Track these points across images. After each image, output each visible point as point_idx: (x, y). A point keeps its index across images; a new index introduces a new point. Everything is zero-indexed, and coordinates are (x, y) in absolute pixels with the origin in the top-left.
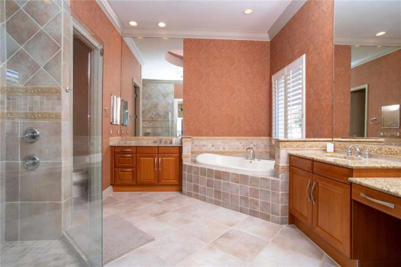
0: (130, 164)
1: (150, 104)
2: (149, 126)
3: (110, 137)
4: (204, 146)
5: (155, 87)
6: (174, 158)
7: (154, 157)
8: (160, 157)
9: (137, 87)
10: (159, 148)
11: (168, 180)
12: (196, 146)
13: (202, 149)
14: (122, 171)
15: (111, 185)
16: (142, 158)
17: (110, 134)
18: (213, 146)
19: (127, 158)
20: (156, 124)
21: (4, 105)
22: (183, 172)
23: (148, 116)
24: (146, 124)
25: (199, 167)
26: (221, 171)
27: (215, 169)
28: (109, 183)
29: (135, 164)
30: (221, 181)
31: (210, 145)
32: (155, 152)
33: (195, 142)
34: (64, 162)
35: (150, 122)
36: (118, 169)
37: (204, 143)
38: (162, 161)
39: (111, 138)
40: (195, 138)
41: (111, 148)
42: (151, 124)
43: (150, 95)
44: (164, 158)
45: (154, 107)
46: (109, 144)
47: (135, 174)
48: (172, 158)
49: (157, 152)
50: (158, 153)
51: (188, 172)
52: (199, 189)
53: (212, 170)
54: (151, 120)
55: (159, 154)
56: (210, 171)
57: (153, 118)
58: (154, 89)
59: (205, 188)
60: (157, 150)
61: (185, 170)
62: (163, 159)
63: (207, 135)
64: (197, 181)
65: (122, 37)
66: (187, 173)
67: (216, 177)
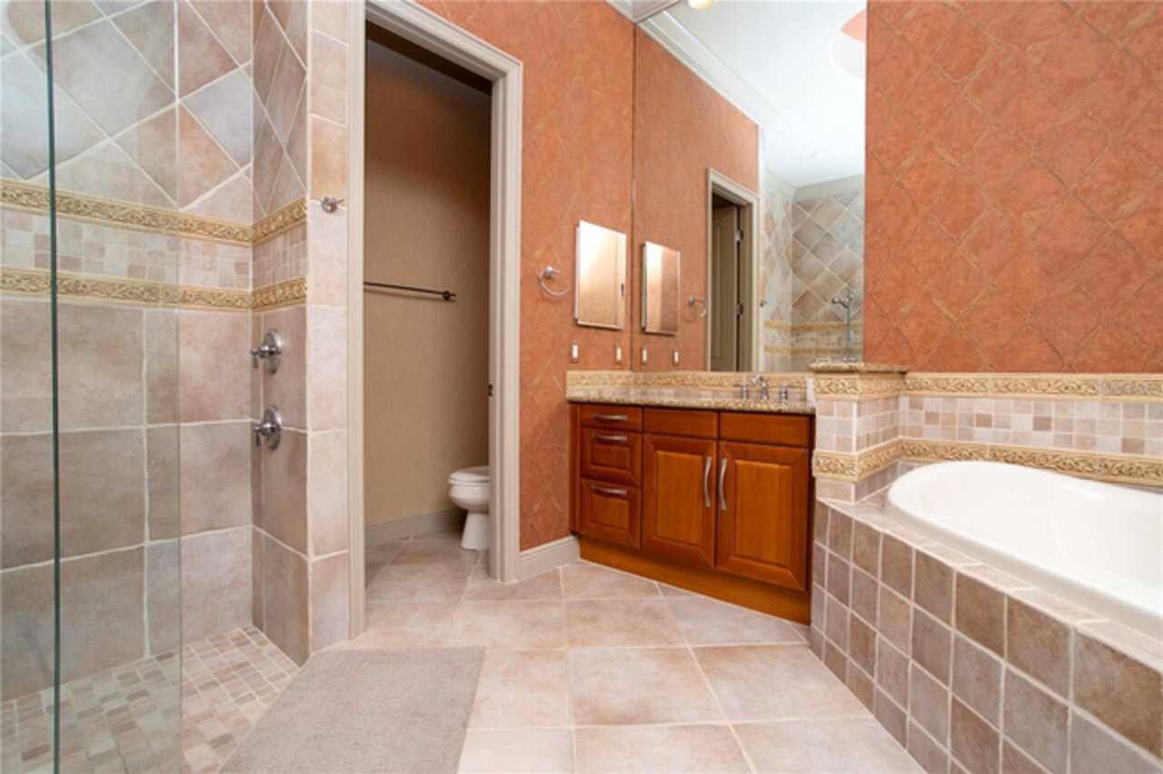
0: (624, 468)
1: (827, 269)
2: (823, 346)
3: (572, 369)
4: (985, 421)
5: (846, 205)
6: (786, 467)
7: (703, 453)
8: (724, 457)
9: (743, 207)
10: (723, 415)
11: (758, 560)
12: (931, 417)
13: (970, 437)
14: (599, 492)
15: (574, 533)
16: (661, 453)
17: (573, 361)
18: (1042, 424)
19: (615, 448)
20: (849, 339)
21: (247, 273)
22: (817, 542)
23: (821, 312)
24: (813, 340)
25: (877, 534)
26: (998, 595)
27: (960, 565)
28: (566, 524)
29: (638, 470)
30: (998, 665)
31: (1023, 422)
32: (705, 434)
33: (926, 401)
34: (314, 434)
35: (829, 333)
36: (589, 481)
37: (984, 405)
38: (733, 470)
39: (570, 374)
40: (926, 377)
41: (574, 405)
42: (834, 338)
43: (828, 236)
44: (740, 462)
45: (841, 276)
46: (565, 392)
47: (637, 507)
48: (776, 466)
49: (715, 435)
50: (719, 438)
51: (835, 544)
52: (873, 655)
53: (944, 571)
54: (833, 327)
55: (722, 443)
56: (934, 571)
57: (838, 319)
58: (841, 211)
59: (906, 661)
60: (715, 422)
61: (822, 534)
62: (736, 465)
63: (1004, 361)
64: (869, 607)
65: (635, 25)
66: (828, 551)
67: (966, 624)
